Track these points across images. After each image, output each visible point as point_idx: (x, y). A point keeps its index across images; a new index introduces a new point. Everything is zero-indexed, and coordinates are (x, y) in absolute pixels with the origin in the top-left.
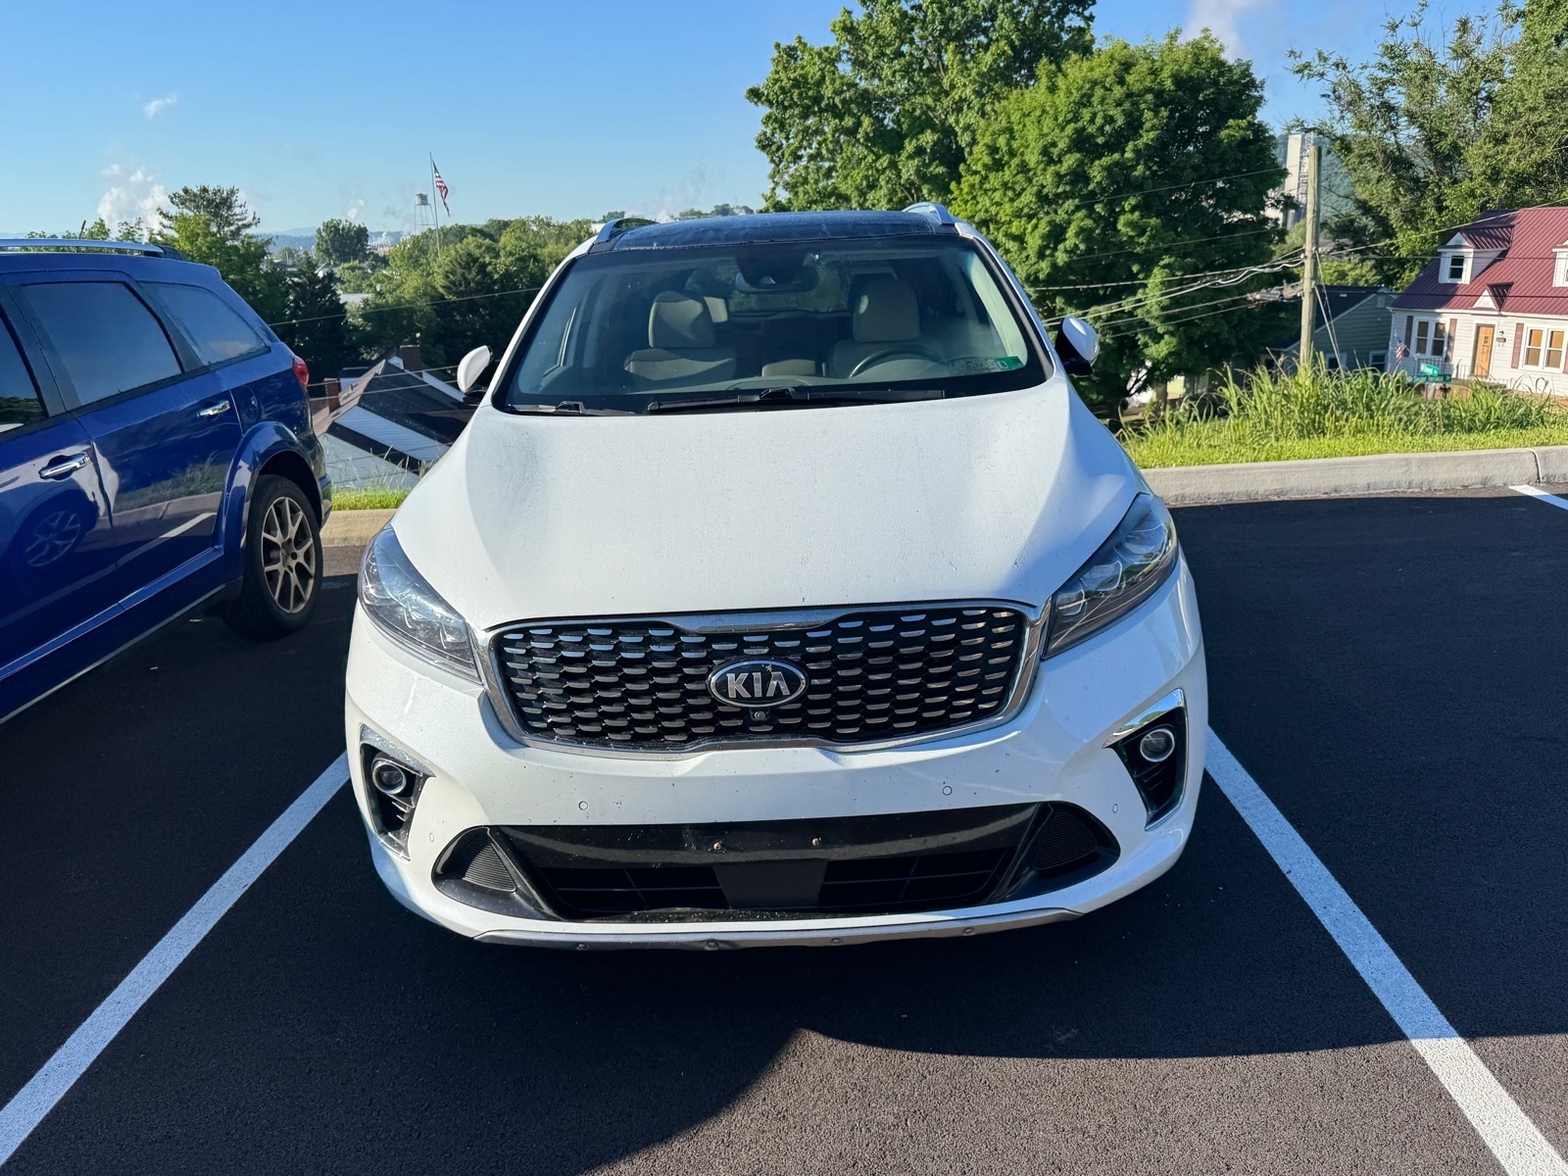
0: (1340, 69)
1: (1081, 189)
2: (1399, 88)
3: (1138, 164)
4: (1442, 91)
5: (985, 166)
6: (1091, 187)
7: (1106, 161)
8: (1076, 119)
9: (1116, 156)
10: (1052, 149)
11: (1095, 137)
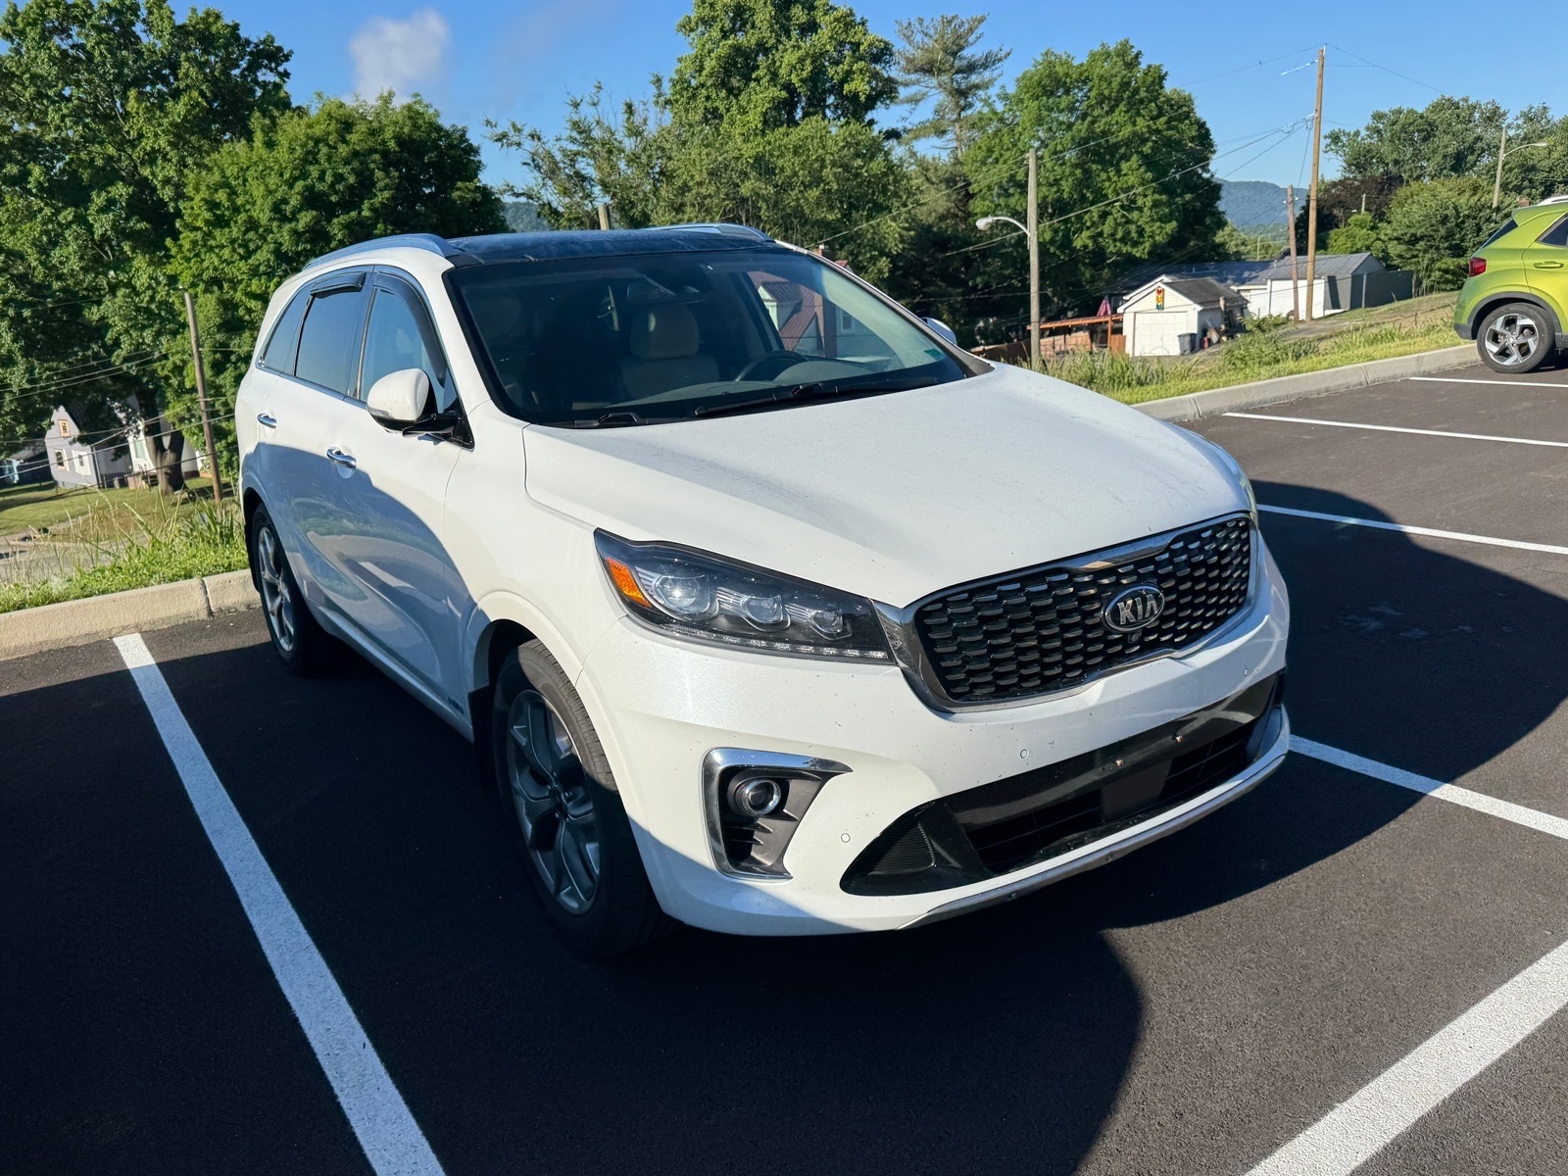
0: (536, 140)
2: (589, 160)
3: (377, 223)
4: (622, 165)
5: (207, 222)
7: (343, 218)
9: (354, 214)
10: (284, 207)
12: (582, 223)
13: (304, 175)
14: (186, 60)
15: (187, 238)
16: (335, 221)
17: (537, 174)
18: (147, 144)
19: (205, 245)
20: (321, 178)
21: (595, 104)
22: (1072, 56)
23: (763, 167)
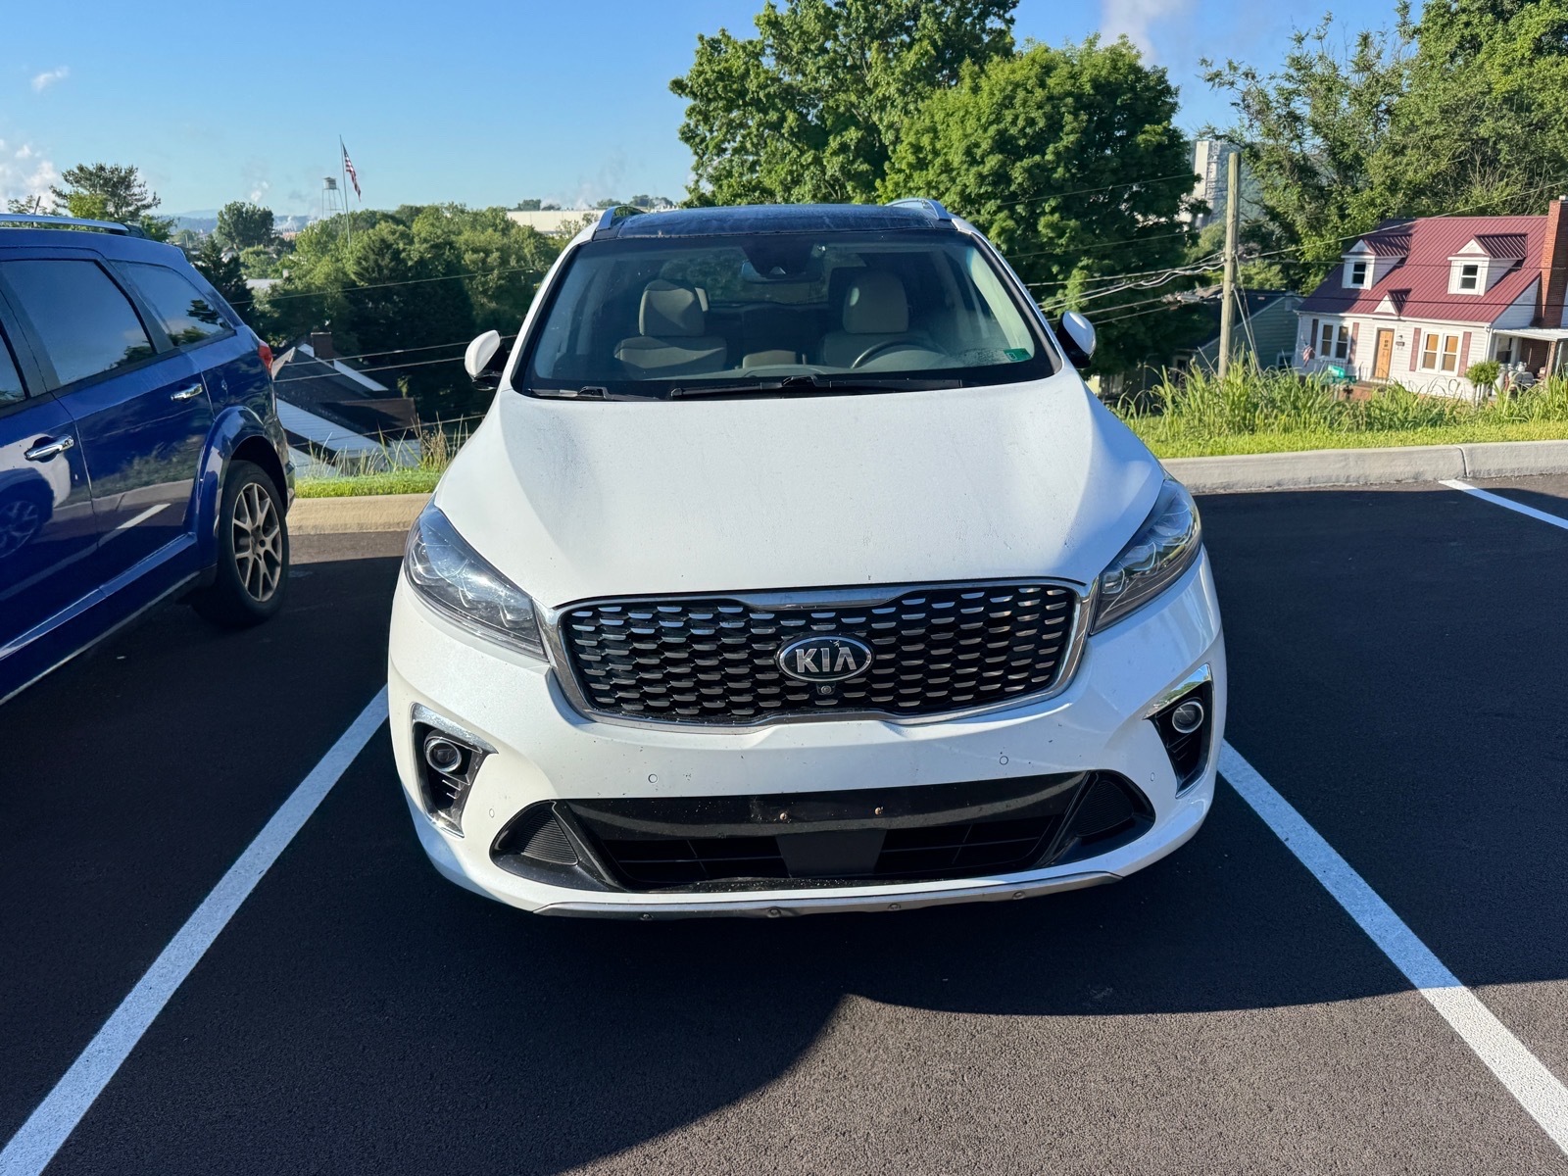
0: (1250, 79)
1: (1003, 190)
2: (1305, 99)
3: (1058, 166)
4: (1344, 103)
5: (910, 165)
6: (1013, 188)
7: (1027, 162)
8: (998, 120)
9: (1037, 158)
10: (975, 150)
11: (1017, 139)
14: (925, 12)
17: (1245, 115)
20: (1014, 122)
21: (1320, 38)
23: (1516, 102)
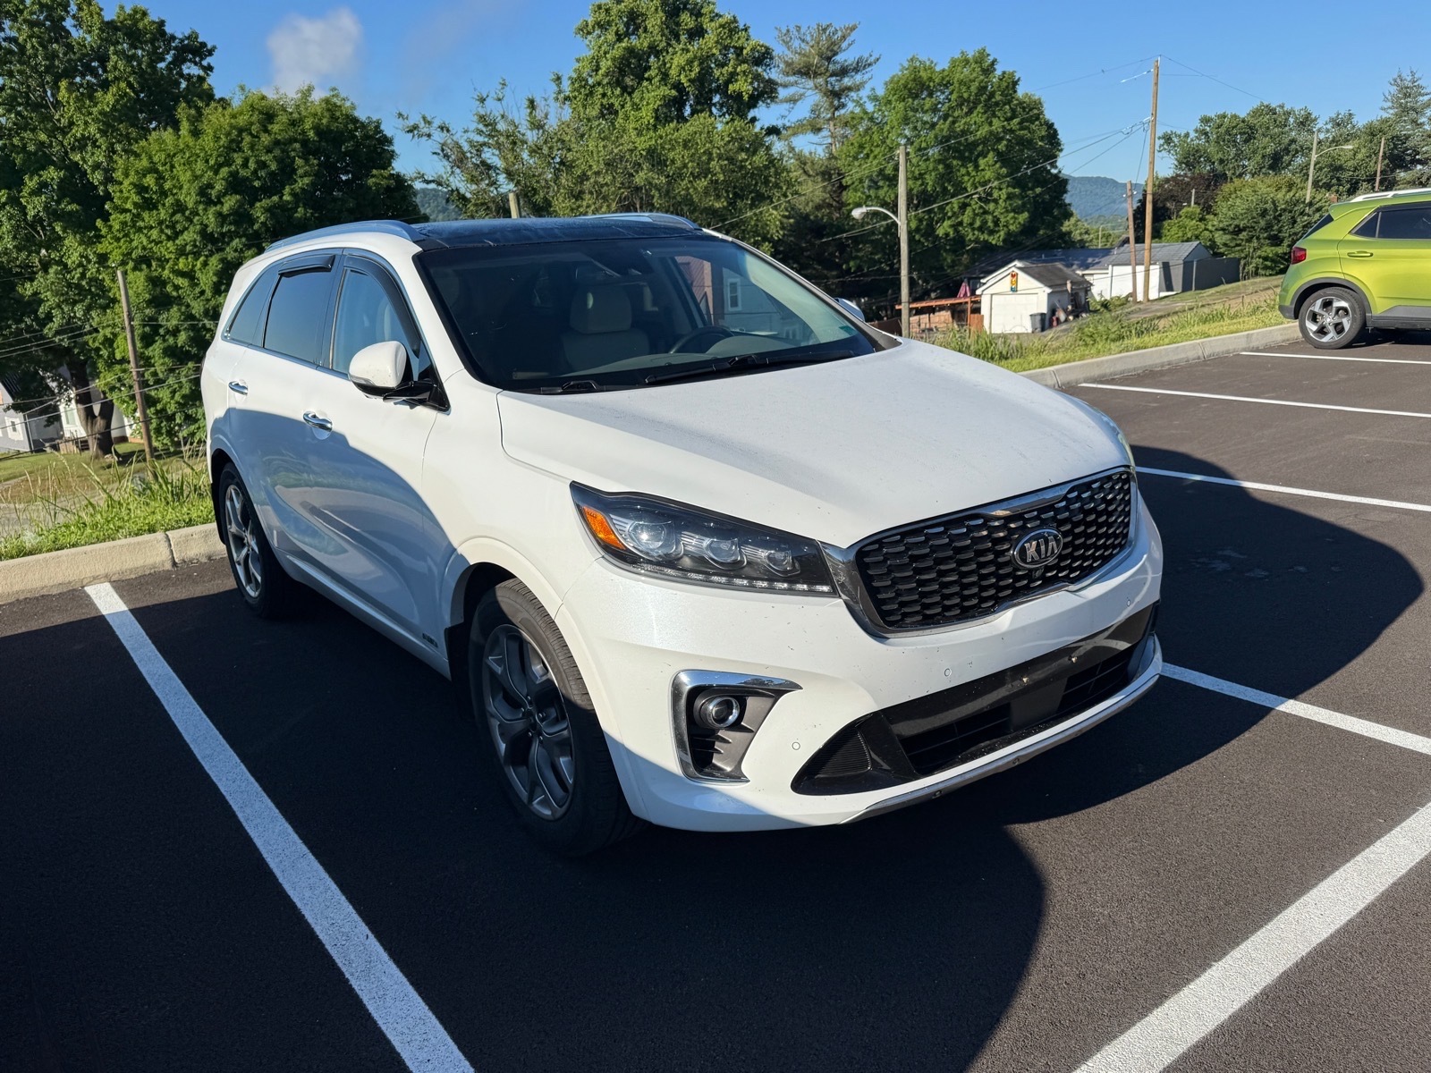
0: (445, 131)
1: (246, 229)
2: (494, 151)
3: (298, 204)
4: (525, 155)
6: (256, 227)
7: (266, 202)
9: (275, 198)
11: (250, 180)
12: (488, 208)
13: (228, 163)
14: (114, 54)
15: (116, 220)
16: (258, 204)
17: (446, 163)
18: (78, 131)
19: (134, 226)
20: (245, 165)
21: (499, 100)
22: (935, 62)
23: (655, 158)
